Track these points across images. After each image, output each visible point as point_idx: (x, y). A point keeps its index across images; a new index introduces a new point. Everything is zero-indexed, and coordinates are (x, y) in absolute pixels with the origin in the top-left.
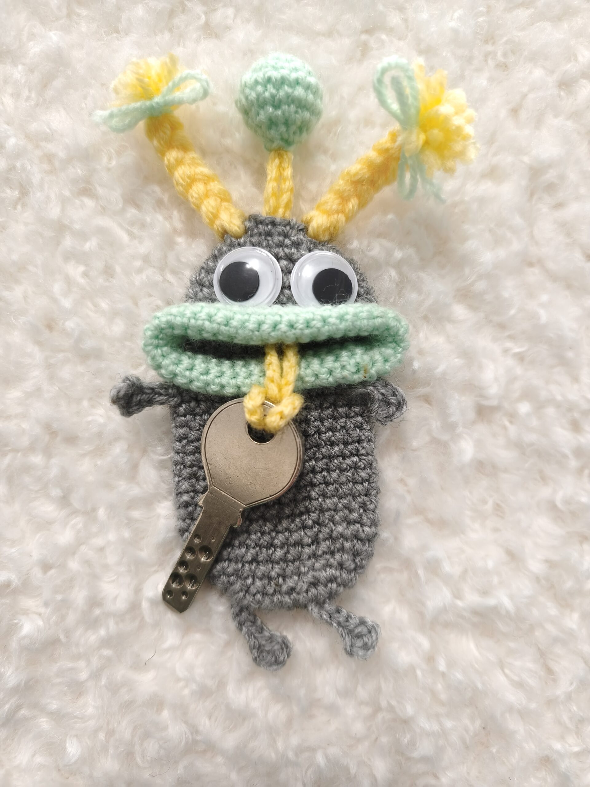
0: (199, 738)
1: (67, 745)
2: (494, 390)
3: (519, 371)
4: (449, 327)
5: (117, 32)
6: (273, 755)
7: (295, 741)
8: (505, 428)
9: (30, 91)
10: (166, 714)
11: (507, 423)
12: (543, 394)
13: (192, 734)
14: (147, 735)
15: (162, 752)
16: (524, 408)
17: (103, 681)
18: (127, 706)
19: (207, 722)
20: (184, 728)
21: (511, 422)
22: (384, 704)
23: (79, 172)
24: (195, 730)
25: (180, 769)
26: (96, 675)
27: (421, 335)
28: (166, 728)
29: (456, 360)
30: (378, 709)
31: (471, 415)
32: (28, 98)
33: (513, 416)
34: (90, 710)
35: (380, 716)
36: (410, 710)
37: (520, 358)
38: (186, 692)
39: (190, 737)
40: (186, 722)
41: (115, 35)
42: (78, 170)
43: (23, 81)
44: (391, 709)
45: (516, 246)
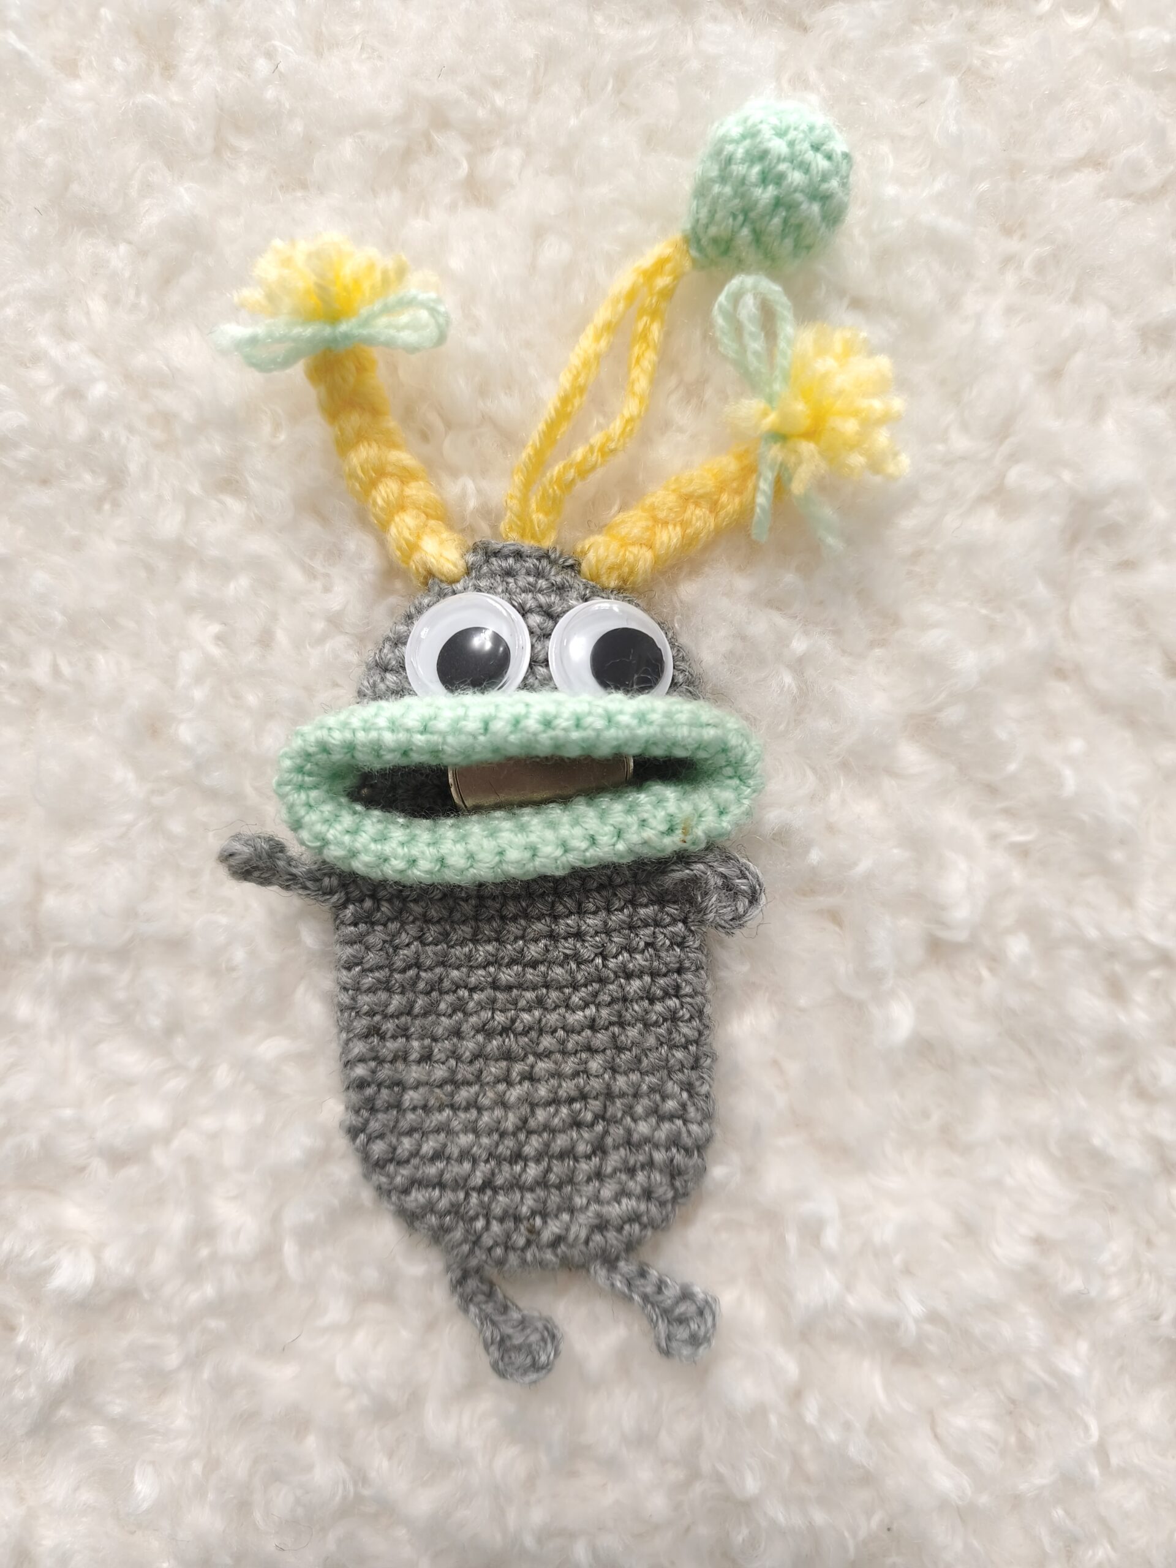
0: (366, 1492)
1: (136, 1479)
2: (962, 913)
3: (1017, 876)
4: (888, 784)
5: (304, 186)
6: (498, 1537)
7: (538, 1516)
8: (979, 980)
9: (138, 294)
10: (312, 1442)
11: (985, 973)
12: (1059, 926)
13: (355, 1484)
14: (275, 1477)
15: (300, 1511)
16: (1018, 946)
17: (206, 1374)
18: (246, 1420)
19: (385, 1464)
20: (342, 1471)
21: (991, 970)
22: (705, 1467)
23: (218, 449)
24: (361, 1477)
25: (331, 1543)
26: (193, 1362)
27: (834, 797)
28: (310, 1468)
29: (895, 851)
30: (694, 1474)
31: (916, 953)
32: (135, 307)
33: (995, 960)
34: (180, 1423)
35: (698, 1488)
36: (751, 1485)
37: (1022, 852)
38: (351, 1406)
39: (352, 1489)
40: (347, 1462)
41: (299, 194)
42: (215, 446)
43: (127, 274)
44: (719, 1479)
45: (1031, 640)
